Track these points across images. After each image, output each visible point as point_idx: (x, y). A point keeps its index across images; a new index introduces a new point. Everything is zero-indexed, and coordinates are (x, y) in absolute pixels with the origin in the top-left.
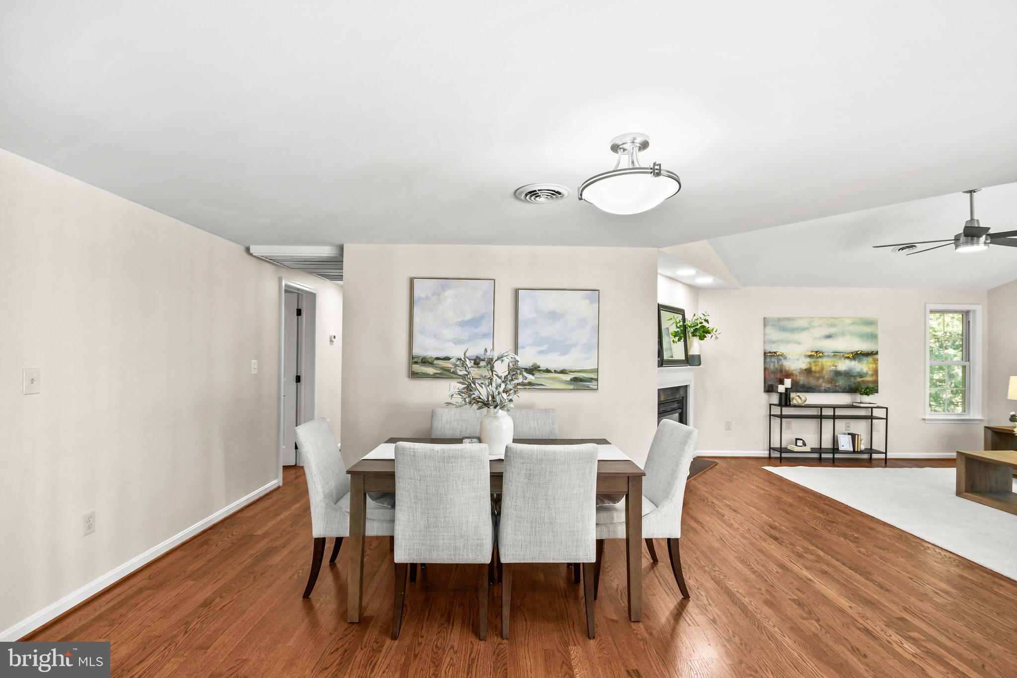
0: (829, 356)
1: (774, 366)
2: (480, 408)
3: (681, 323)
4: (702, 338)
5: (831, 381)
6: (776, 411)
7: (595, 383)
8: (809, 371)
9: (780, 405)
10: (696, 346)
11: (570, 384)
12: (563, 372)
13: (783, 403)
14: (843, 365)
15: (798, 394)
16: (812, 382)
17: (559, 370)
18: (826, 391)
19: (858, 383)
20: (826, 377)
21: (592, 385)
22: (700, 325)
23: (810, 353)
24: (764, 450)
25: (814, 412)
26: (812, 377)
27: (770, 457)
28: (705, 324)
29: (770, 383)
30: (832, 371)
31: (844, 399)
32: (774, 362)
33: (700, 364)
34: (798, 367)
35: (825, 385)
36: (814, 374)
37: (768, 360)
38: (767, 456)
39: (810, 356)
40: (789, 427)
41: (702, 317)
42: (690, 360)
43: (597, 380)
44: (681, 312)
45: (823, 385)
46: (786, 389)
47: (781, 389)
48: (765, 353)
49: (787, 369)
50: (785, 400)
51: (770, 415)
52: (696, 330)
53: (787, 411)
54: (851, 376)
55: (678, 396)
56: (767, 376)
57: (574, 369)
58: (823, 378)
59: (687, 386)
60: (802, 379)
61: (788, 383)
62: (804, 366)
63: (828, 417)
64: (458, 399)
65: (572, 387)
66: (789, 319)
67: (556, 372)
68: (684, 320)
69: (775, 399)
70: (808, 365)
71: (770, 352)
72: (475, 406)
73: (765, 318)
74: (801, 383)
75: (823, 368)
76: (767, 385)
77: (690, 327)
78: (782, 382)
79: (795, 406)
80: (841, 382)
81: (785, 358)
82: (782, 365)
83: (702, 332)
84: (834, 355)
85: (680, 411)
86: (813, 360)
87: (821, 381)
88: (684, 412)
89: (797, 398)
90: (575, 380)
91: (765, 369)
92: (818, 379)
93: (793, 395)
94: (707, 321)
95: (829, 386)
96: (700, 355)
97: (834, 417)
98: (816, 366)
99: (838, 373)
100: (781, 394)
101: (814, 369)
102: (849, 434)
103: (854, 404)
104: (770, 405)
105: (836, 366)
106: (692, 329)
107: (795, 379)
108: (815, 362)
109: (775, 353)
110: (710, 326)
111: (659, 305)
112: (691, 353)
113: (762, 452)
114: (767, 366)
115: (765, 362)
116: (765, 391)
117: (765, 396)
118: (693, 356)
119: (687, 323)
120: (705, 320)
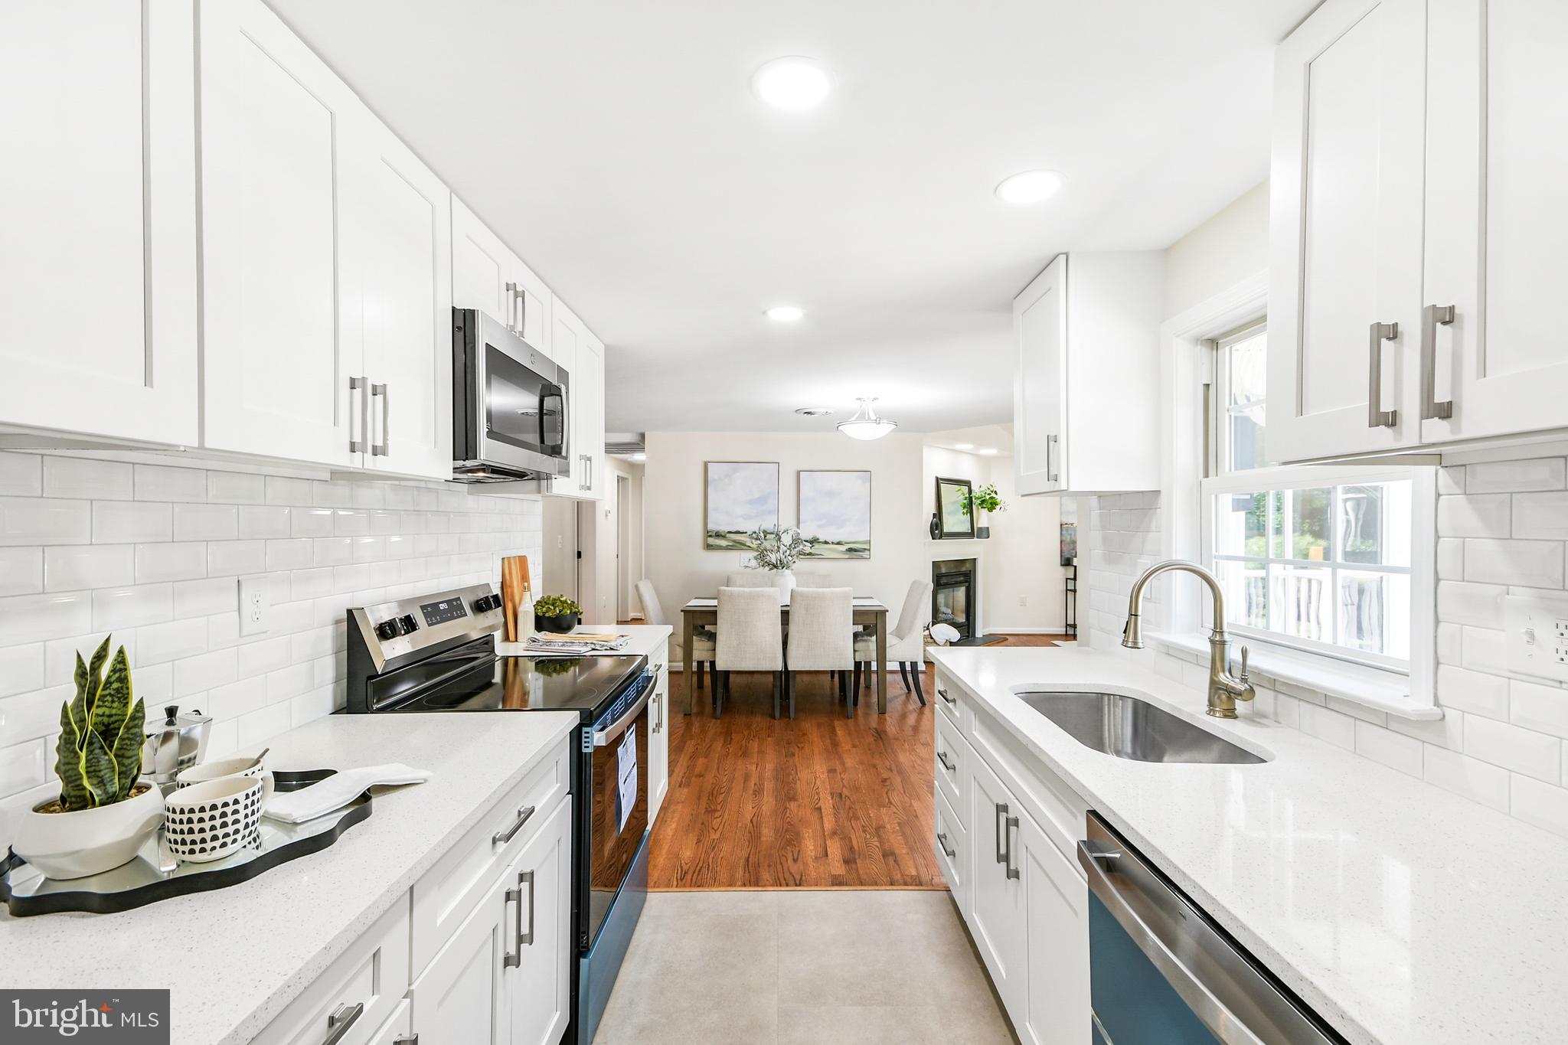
1: (1071, 538)
3: (967, 496)
4: (990, 510)
6: (1071, 585)
7: (867, 552)
9: (1075, 579)
10: (983, 518)
11: (847, 554)
12: (839, 543)
17: (835, 542)
21: (866, 554)
22: (988, 497)
24: (1061, 627)
27: (1066, 635)
28: (993, 495)
29: (1066, 557)
32: (1071, 534)
33: (988, 537)
37: (1064, 532)
38: (1064, 633)
41: (990, 488)
42: (972, 533)
43: (869, 550)
44: (967, 483)
47: (1077, 562)
48: (1061, 525)
51: (1067, 590)
52: (983, 502)
55: (963, 569)
56: (1064, 548)
57: (848, 541)
59: (975, 559)
65: (847, 556)
67: (833, 543)
68: (970, 491)
69: (1071, 572)
71: (1066, 524)
76: (1063, 558)
77: (978, 498)
83: (991, 504)
85: (967, 584)
88: (972, 587)
90: (850, 550)
91: (1061, 542)
94: (996, 492)
96: (988, 528)
100: (1077, 568)
104: (1067, 579)
106: (979, 501)
109: (1072, 524)
110: (999, 498)
111: (937, 479)
112: (979, 526)
113: (1060, 629)
114: (1064, 538)
115: (1061, 534)
116: (1062, 565)
117: (1062, 570)
118: (981, 528)
119: (973, 494)
120: (992, 492)
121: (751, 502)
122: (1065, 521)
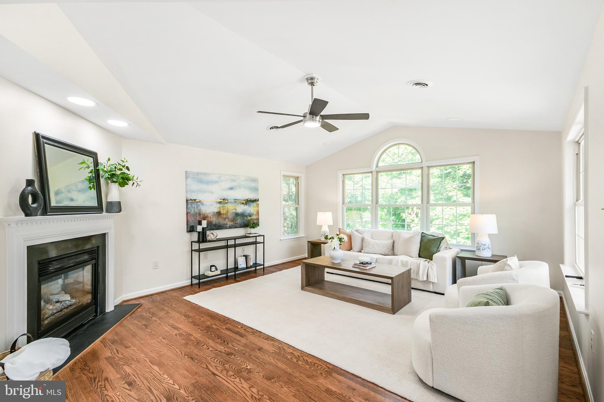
0: (231, 203)
1: (194, 210)
3: (93, 167)
4: (122, 185)
5: (233, 220)
6: (196, 246)
8: (219, 214)
9: (199, 242)
10: (114, 192)
13: (201, 240)
14: (240, 209)
15: (212, 231)
16: (222, 222)
18: (230, 227)
19: (249, 220)
20: (230, 217)
22: (118, 172)
23: (220, 201)
25: (223, 243)
26: (221, 218)
27: (192, 284)
28: (125, 170)
29: (191, 225)
30: (234, 213)
31: (240, 232)
32: (194, 208)
33: (120, 211)
34: (212, 211)
35: (229, 223)
36: (222, 215)
37: (189, 206)
38: (190, 284)
39: (220, 203)
40: (206, 257)
41: (121, 163)
42: (107, 207)
44: (93, 155)
45: (228, 223)
46: (203, 228)
47: (199, 228)
48: (187, 200)
49: (204, 212)
50: (202, 238)
51: (192, 250)
52: (113, 176)
53: (203, 246)
54: (245, 216)
55: (90, 247)
56: (189, 219)
58: (228, 218)
59: (105, 234)
60: (214, 220)
61: (204, 223)
62: (216, 210)
63: (231, 246)
66: (205, 174)
68: (96, 163)
69: (195, 237)
70: (219, 209)
71: (191, 200)
73: (186, 171)
74: (214, 223)
75: (228, 211)
76: (189, 226)
78: (200, 223)
79: (210, 241)
80: (239, 221)
81: (203, 204)
82: (200, 210)
84: (235, 202)
85: (94, 262)
86: (221, 205)
87: (227, 220)
88: (100, 262)
89: (211, 235)
91: (187, 213)
92: (225, 219)
93: (208, 233)
94: (128, 168)
95: (232, 223)
96: (120, 202)
97: (235, 246)
98: (223, 210)
99: (237, 214)
100: (199, 233)
101: (222, 212)
102: (244, 256)
103: (247, 235)
104: (192, 242)
105: (236, 209)
106: (108, 175)
107: (210, 219)
108: (223, 207)
109: (195, 200)
110: (131, 173)
112: (109, 200)
113: (186, 281)
114: (189, 211)
115: (187, 207)
116: (188, 232)
117: (188, 235)
118: (111, 203)
119: (100, 167)
120: (124, 166)
122: (190, 197)
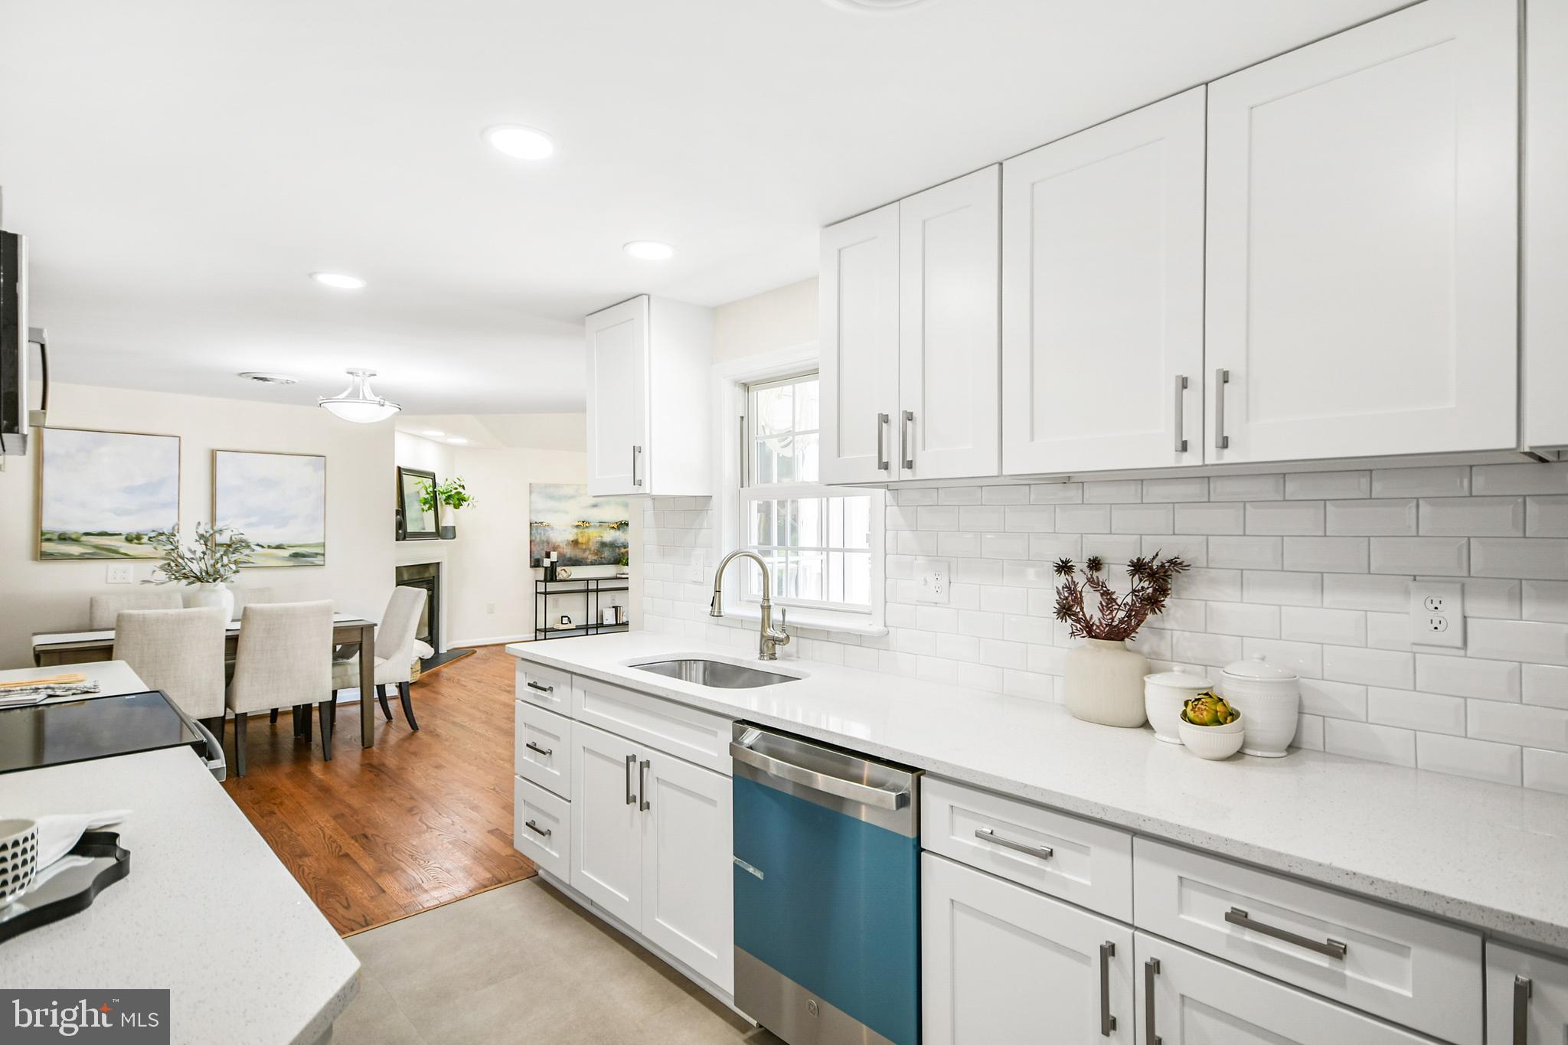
0: (595, 526)
1: (540, 538)
2: (190, 583)
3: (431, 489)
4: (457, 507)
5: (598, 552)
6: (541, 588)
7: (320, 558)
8: (575, 543)
9: (545, 581)
10: (449, 516)
11: (290, 560)
12: (279, 547)
13: (548, 579)
14: (609, 536)
15: (564, 568)
16: (578, 553)
17: (274, 546)
18: (592, 564)
19: (622, 553)
20: (592, 549)
21: (318, 560)
22: (454, 491)
23: (577, 524)
24: (530, 633)
25: (582, 586)
26: (579, 549)
27: (537, 639)
28: (460, 490)
29: (536, 558)
30: (597, 542)
31: (610, 571)
32: (541, 533)
33: (454, 537)
34: (566, 539)
35: (591, 558)
36: (580, 546)
37: (534, 531)
38: (533, 638)
39: (577, 526)
40: (556, 605)
41: (457, 481)
42: (441, 533)
43: (323, 555)
44: (432, 476)
45: (590, 557)
46: (552, 563)
47: (547, 563)
48: (531, 524)
49: (554, 541)
50: (551, 575)
51: (537, 593)
52: (449, 497)
53: (552, 587)
54: (616, 547)
55: (427, 575)
56: (534, 549)
57: (293, 544)
58: (590, 550)
59: (439, 563)
60: (569, 552)
61: (554, 556)
62: (571, 538)
63: (592, 591)
64: (162, 576)
65: (291, 564)
66: (556, 486)
67: (269, 547)
68: (434, 485)
69: (540, 574)
70: (575, 536)
71: (536, 523)
72: (184, 582)
73: (530, 484)
74: (568, 556)
75: (589, 540)
76: (532, 559)
77: (442, 493)
78: (548, 555)
79: (561, 581)
80: (607, 554)
81: (552, 529)
82: (548, 537)
83: (457, 500)
84: (600, 525)
85: (430, 593)
86: (581, 530)
87: (587, 553)
88: (435, 596)
89: (561, 572)
90: (296, 555)
91: (531, 542)
92: (585, 550)
93: (559, 569)
94: (463, 487)
95: (595, 558)
96: (454, 527)
97: (597, 591)
98: (582, 537)
99: (603, 544)
100: (546, 568)
101: (580, 541)
102: (613, 607)
103: (618, 576)
104: (536, 581)
105: (602, 537)
106: (444, 497)
107: (561, 550)
108: (582, 533)
109: (541, 523)
110: (466, 493)
111: (399, 469)
112: (444, 525)
114: (533, 538)
115: (531, 533)
116: (531, 567)
117: (531, 571)
118: (446, 528)
119: (437, 489)
120: (460, 486)
121: (130, 490)
122: (534, 519)
